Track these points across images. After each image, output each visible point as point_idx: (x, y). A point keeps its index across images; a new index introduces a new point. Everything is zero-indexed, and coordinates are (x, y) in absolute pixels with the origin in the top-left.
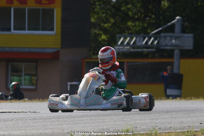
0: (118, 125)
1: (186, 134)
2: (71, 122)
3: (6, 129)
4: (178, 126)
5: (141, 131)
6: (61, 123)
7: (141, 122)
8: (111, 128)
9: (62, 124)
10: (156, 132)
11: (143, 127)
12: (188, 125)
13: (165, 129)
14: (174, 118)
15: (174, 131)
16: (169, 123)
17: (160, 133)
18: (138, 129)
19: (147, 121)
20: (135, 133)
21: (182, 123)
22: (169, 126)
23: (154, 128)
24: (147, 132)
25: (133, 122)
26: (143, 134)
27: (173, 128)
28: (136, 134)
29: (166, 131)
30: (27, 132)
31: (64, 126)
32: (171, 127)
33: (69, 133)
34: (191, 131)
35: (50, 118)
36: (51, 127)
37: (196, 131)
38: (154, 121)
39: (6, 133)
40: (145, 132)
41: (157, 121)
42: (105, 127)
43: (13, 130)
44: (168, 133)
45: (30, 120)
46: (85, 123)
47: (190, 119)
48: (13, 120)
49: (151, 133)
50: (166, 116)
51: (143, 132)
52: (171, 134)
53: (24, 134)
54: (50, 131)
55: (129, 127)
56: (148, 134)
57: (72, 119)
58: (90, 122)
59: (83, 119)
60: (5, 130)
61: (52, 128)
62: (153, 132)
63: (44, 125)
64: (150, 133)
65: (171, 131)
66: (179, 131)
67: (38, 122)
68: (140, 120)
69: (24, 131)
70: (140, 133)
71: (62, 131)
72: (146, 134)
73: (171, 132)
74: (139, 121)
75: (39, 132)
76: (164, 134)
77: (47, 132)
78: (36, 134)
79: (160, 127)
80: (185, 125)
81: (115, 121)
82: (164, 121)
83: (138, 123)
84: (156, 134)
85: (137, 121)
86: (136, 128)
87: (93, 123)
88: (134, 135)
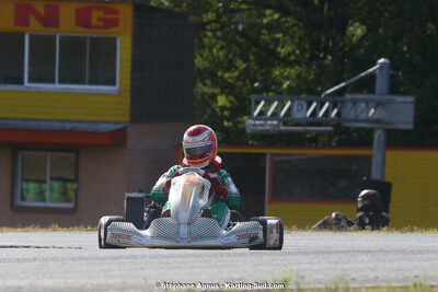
0: (262, 272)
1: (413, 290)
2: (162, 266)
3: (22, 276)
4: (392, 275)
5: (314, 283)
6: (139, 266)
7: (313, 267)
8: (249, 277)
9: (142, 269)
10: (346, 285)
11: (319, 276)
12: (414, 274)
13: (367, 281)
14: (383, 261)
15: (384, 285)
16: (371, 270)
17: (354, 288)
18: (308, 279)
19: (325, 266)
20: (302, 287)
21: (400, 270)
22: (372, 275)
23: (341, 279)
24: (328, 286)
25: (295, 268)
26: (319, 289)
27: (381, 278)
28: (303, 290)
29: (368, 285)
31: (148, 272)
32: (377, 278)
34: (421, 285)
36: (120, 273)
37: (433, 286)
38: (339, 266)
39: (25, 283)
40: (322, 286)
41: (346, 266)
42: (236, 276)
43: (39, 278)
44: (373, 288)
45: (73, 260)
46: (192, 267)
47: (416, 263)
48: (35, 259)
50: (364, 257)
51: (318, 286)
53: (63, 285)
54: (119, 281)
55: (287, 275)
56: (330, 289)
58: (202, 265)
59: (186, 260)
60: (21, 278)
61: (122, 276)
62: (341, 286)
63: (104, 270)
64: (333, 287)
65: (379, 284)
66: (394, 284)
68: (310, 263)
69: (63, 280)
70: (311, 286)
71: (143, 282)
72: (326, 288)
74: (308, 266)
75: (95, 282)
76: (364, 290)
77: (111, 281)
78: (89, 286)
79: (353, 276)
80: (407, 275)
81: (257, 265)
82: (360, 266)
83: (305, 270)
84: (347, 291)
85: (304, 266)
86: (302, 277)
87: (210, 268)
88: (300, 291)
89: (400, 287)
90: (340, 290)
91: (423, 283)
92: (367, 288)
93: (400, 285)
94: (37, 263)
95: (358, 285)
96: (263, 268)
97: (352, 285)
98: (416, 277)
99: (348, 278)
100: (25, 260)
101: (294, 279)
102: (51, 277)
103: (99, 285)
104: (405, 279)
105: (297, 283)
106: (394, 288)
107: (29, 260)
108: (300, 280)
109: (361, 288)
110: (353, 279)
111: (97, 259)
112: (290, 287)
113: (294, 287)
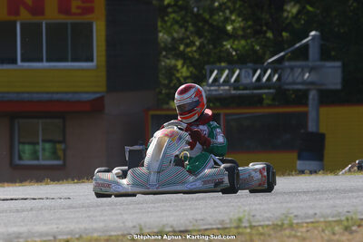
0: (220, 213)
1: (345, 223)
2: (137, 211)
3: (22, 224)
4: (328, 211)
5: (263, 221)
6: (118, 212)
7: (262, 207)
8: (209, 218)
9: (121, 214)
10: (290, 221)
11: (266, 215)
12: (346, 209)
13: (308, 217)
14: (320, 199)
15: (322, 220)
16: (311, 208)
17: (297, 224)
18: (258, 217)
19: (272, 206)
20: (254, 224)
21: (335, 207)
22: (311, 212)
23: (286, 217)
24: (275, 223)
25: (247, 208)
26: (267, 226)
27: (319, 214)
28: (254, 226)
29: (308, 220)
30: (61, 227)
31: (125, 216)
32: (315, 214)
33: (134, 227)
34: (352, 219)
35: (98, 206)
36: (102, 218)
38: (285, 205)
39: (23, 229)
40: (270, 223)
41: (290, 205)
42: (199, 217)
43: (36, 225)
44: (312, 222)
45: (63, 209)
46: (162, 211)
47: (347, 201)
48: (31, 209)
49: (283, 224)
50: (304, 197)
51: (267, 223)
52: (316, 225)
53: (56, 230)
54: (102, 225)
55: (241, 215)
56: (277, 225)
57: (139, 206)
58: (171, 209)
59: (156, 205)
61: (104, 221)
62: (286, 222)
63: (89, 217)
64: (280, 223)
65: (318, 219)
66: (330, 219)
67: (78, 212)
68: (259, 204)
69: (55, 226)
70: (262, 223)
71: (122, 225)
72: (273, 225)
73: (317, 222)
74: (258, 207)
75: (82, 226)
76: (305, 225)
77: (95, 226)
78: (78, 230)
79: (296, 214)
80: (340, 210)
81: (216, 207)
82: (301, 205)
83: (256, 210)
84: (291, 226)
85: (254, 207)
86: (254, 216)
87: (177, 211)
88: (252, 227)
89: (335, 221)
90: (286, 226)
91: (354, 217)
92: (307, 223)
93: (334, 219)
94: (34, 212)
95: (300, 221)
96: (221, 209)
97: (295, 221)
98: (348, 212)
99: (292, 215)
100: (23, 211)
101: (246, 218)
102: (45, 224)
103: (86, 229)
104: (339, 214)
105: (249, 221)
106: (329, 222)
107: (27, 210)
108: (251, 219)
109: (302, 223)
110: (296, 216)
111: (83, 207)
112: (244, 225)
113: (247, 225)
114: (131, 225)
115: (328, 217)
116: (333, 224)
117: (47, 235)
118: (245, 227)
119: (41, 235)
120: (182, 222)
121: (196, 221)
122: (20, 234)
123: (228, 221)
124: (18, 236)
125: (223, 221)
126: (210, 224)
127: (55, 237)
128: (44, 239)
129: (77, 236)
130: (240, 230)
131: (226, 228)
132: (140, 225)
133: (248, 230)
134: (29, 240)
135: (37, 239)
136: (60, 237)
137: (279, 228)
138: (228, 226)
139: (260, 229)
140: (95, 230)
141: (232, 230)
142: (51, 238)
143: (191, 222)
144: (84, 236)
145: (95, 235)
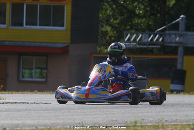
0: (126, 117)
1: (192, 126)
2: (82, 113)
3: (19, 118)
4: (184, 119)
5: (149, 123)
6: (72, 114)
8: (120, 120)
9: (73, 115)
10: (163, 124)
12: (193, 118)
13: (172, 122)
14: (180, 111)
15: (180, 124)
16: (174, 116)
17: (166, 125)
18: (146, 121)
19: (154, 114)
20: (143, 124)
21: (187, 116)
22: (174, 119)
23: (161, 121)
24: (155, 124)
26: (151, 126)
27: (178, 120)
28: (143, 126)
30: (40, 121)
31: (75, 117)
32: (177, 120)
35: (61, 110)
36: (63, 117)
38: (160, 114)
39: (20, 122)
40: (152, 124)
41: (163, 114)
42: (115, 119)
43: (27, 120)
44: (174, 125)
45: (43, 110)
46: (95, 114)
48: (26, 110)
49: (159, 125)
50: (172, 109)
51: (150, 124)
52: (177, 126)
53: (37, 123)
54: (62, 121)
55: (137, 119)
56: (155, 126)
57: (82, 111)
58: (100, 113)
59: (92, 110)
61: (63, 119)
62: (160, 124)
63: (56, 116)
64: (157, 125)
65: (178, 123)
66: (185, 123)
67: (50, 112)
68: (147, 112)
69: (37, 121)
70: (148, 124)
71: (73, 122)
72: (154, 125)
73: (177, 125)
74: (147, 114)
75: (52, 122)
76: (170, 126)
77: (59, 122)
78: (49, 124)
79: (166, 119)
80: (190, 118)
81: (123, 113)
82: (169, 114)
83: (145, 116)
84: (163, 126)
85: (144, 114)
86: (143, 120)
87: (103, 115)
88: (142, 126)
90: (160, 126)
92: (172, 125)
94: (27, 112)
95: (168, 124)
96: (126, 115)
97: (166, 124)
99: (164, 120)
100: (21, 111)
101: (140, 121)
102: (32, 119)
104: (189, 121)
105: (141, 123)
106: (183, 125)
107: (23, 111)
109: (169, 125)
110: (166, 121)
111: (53, 110)
112: (138, 125)
113: (140, 125)
114: (78, 122)
115: (183, 122)
116: (186, 126)
117: (33, 126)
118: (139, 126)
119: (29, 126)
120: (105, 121)
121: (113, 121)
122: (18, 125)
123: (129, 122)
124: (17, 126)
125: (127, 122)
126: (120, 124)
127: (36, 128)
128: (31, 128)
129: (48, 127)
130: (136, 128)
131: (128, 126)
132: (82, 122)
133: (140, 128)
134: (23, 129)
135: (27, 128)
136: (39, 128)
137: (156, 127)
138: (130, 125)
139: (146, 127)
140: (58, 124)
141: (132, 127)
142: (35, 128)
143: (110, 122)
144: (52, 127)
145: (58, 127)
